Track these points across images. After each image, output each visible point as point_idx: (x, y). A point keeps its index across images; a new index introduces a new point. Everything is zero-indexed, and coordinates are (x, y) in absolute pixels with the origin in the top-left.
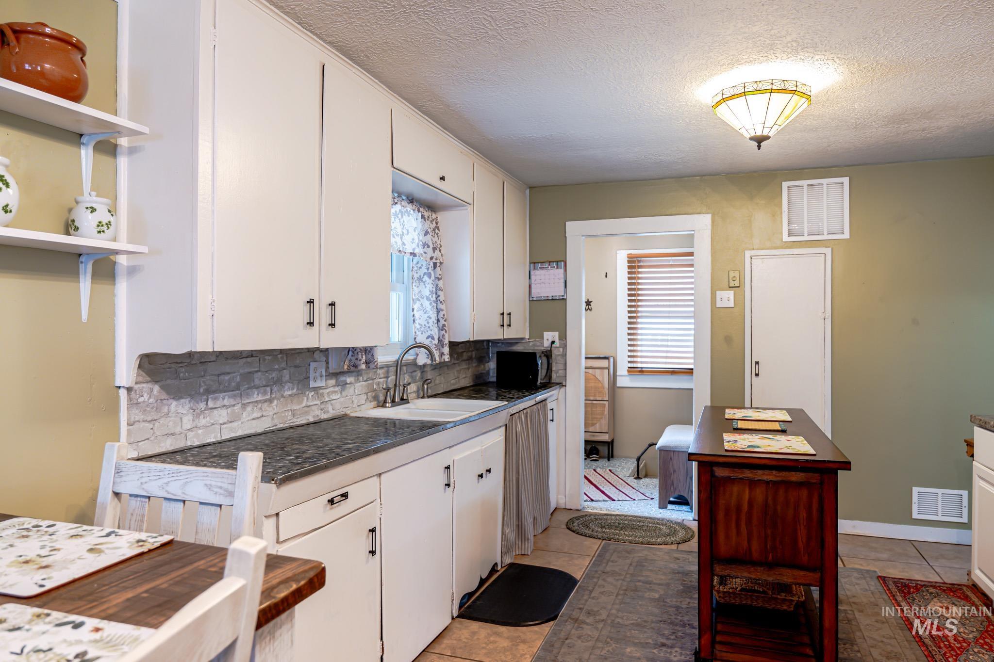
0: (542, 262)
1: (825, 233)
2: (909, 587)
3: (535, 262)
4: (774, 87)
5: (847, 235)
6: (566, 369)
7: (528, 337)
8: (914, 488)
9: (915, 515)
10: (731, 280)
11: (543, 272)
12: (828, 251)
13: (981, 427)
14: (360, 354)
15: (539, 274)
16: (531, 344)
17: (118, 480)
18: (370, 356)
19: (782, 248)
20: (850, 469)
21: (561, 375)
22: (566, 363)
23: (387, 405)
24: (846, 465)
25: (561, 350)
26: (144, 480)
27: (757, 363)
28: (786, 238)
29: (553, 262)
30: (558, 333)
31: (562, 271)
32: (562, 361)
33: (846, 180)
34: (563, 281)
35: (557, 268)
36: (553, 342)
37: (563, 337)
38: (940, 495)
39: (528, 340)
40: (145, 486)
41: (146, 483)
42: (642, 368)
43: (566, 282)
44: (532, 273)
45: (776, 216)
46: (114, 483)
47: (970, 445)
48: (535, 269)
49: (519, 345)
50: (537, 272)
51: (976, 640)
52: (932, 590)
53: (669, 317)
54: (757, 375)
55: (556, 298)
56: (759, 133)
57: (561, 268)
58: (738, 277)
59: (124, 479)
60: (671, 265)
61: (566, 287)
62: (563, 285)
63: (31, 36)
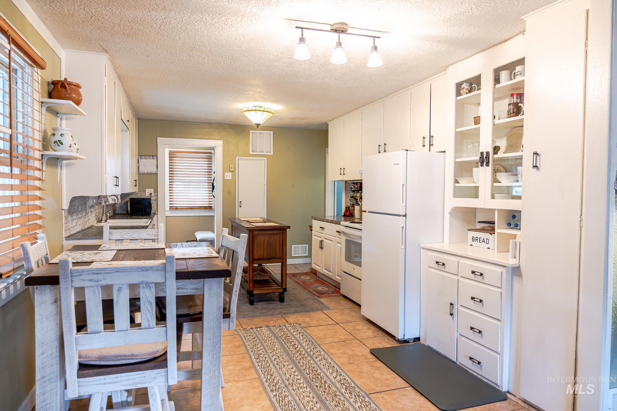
0: (145, 156)
1: (265, 152)
2: (294, 275)
3: (141, 155)
4: (265, 110)
5: (272, 153)
6: (158, 207)
7: (138, 192)
8: (292, 246)
9: (293, 255)
10: (230, 169)
11: (145, 160)
12: (266, 159)
13: (315, 219)
14: (102, 198)
15: (143, 161)
16: (139, 195)
17: (111, 236)
18: (106, 199)
19: (249, 156)
20: (290, 228)
21: (155, 209)
22: (157, 204)
23: (103, 221)
24: (289, 227)
25: (155, 197)
26: (122, 235)
27: (240, 202)
28: (251, 153)
29: (151, 156)
30: (153, 189)
31: (155, 160)
32: (156, 203)
33: (272, 132)
34: (156, 165)
35: (153, 159)
36: (151, 194)
37: (156, 191)
38: (300, 247)
39: (137, 193)
40: (122, 236)
41: (123, 235)
42: (176, 207)
43: (157, 165)
44: (140, 160)
45: (247, 143)
46: (109, 237)
47: (311, 227)
48: (141, 158)
49: (133, 195)
50: (142, 160)
51: (314, 282)
52: (301, 274)
53: (190, 182)
54: (240, 207)
55: (152, 173)
56: (258, 123)
57: (155, 159)
58: (233, 167)
59: (113, 235)
60: (191, 157)
61: (157, 168)
62: (156, 167)
63: (73, 86)
